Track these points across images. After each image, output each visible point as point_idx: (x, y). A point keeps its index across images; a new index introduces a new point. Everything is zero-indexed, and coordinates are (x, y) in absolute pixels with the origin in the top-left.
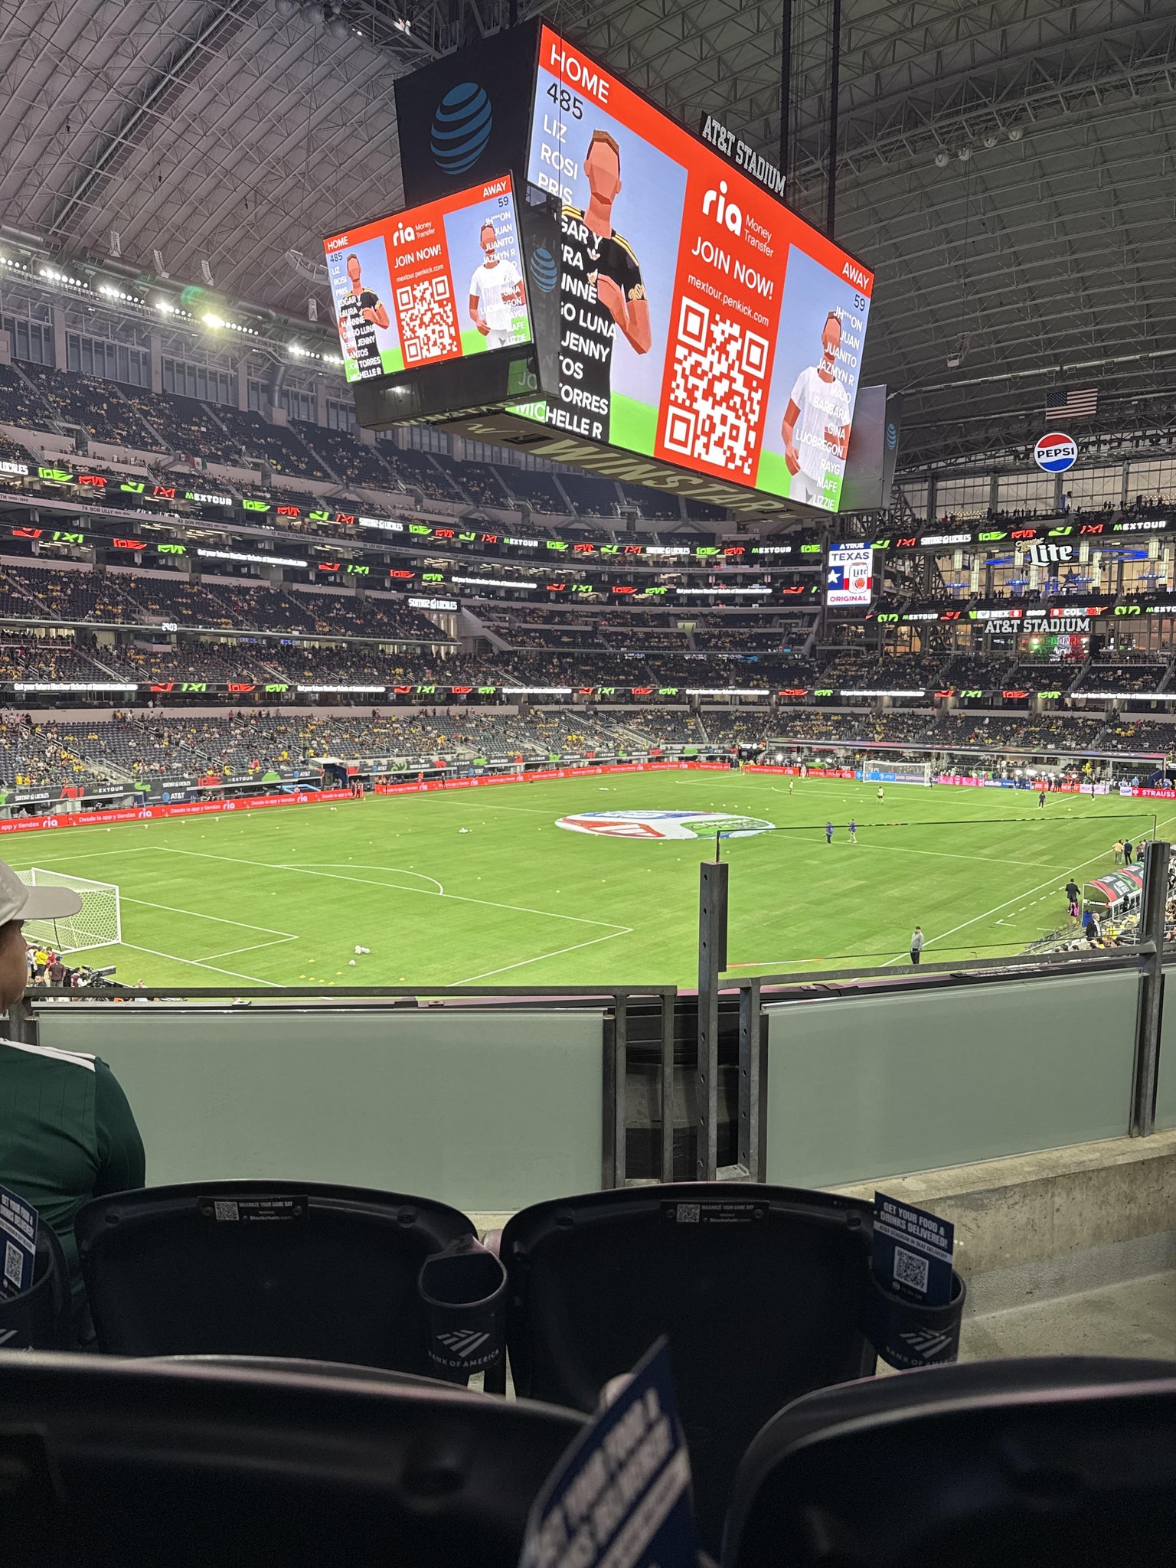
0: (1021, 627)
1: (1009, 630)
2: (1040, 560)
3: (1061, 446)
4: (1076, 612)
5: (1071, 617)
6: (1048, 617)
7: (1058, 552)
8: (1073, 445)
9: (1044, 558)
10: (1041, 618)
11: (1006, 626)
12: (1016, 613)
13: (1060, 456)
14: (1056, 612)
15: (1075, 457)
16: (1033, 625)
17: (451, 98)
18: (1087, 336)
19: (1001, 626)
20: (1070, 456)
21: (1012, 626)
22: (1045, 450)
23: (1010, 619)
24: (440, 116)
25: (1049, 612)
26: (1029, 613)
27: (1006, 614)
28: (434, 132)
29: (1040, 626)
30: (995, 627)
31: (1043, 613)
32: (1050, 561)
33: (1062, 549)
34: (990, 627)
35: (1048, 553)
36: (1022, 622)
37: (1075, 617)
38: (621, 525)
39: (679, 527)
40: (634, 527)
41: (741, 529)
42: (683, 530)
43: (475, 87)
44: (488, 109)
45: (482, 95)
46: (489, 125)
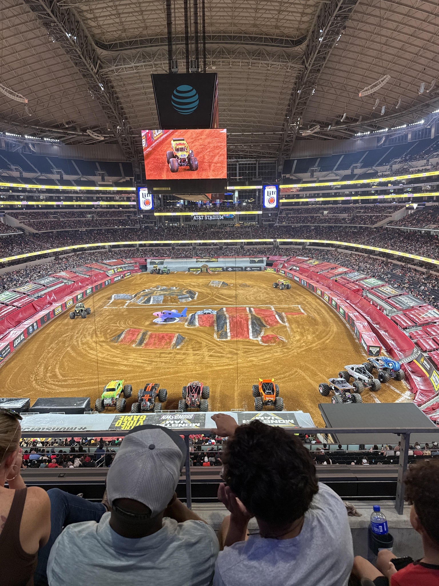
0: (204, 218)
5: (218, 215)
10: (210, 215)
16: (208, 217)
17: (181, 88)
19: (198, 217)
21: (201, 217)
24: (175, 92)
27: (200, 213)
28: (173, 97)
30: (196, 217)
37: (220, 215)
38: (58, 177)
39: (80, 178)
40: (63, 178)
41: (103, 180)
42: (82, 179)
43: (192, 88)
44: (197, 97)
45: (194, 92)
46: (197, 102)
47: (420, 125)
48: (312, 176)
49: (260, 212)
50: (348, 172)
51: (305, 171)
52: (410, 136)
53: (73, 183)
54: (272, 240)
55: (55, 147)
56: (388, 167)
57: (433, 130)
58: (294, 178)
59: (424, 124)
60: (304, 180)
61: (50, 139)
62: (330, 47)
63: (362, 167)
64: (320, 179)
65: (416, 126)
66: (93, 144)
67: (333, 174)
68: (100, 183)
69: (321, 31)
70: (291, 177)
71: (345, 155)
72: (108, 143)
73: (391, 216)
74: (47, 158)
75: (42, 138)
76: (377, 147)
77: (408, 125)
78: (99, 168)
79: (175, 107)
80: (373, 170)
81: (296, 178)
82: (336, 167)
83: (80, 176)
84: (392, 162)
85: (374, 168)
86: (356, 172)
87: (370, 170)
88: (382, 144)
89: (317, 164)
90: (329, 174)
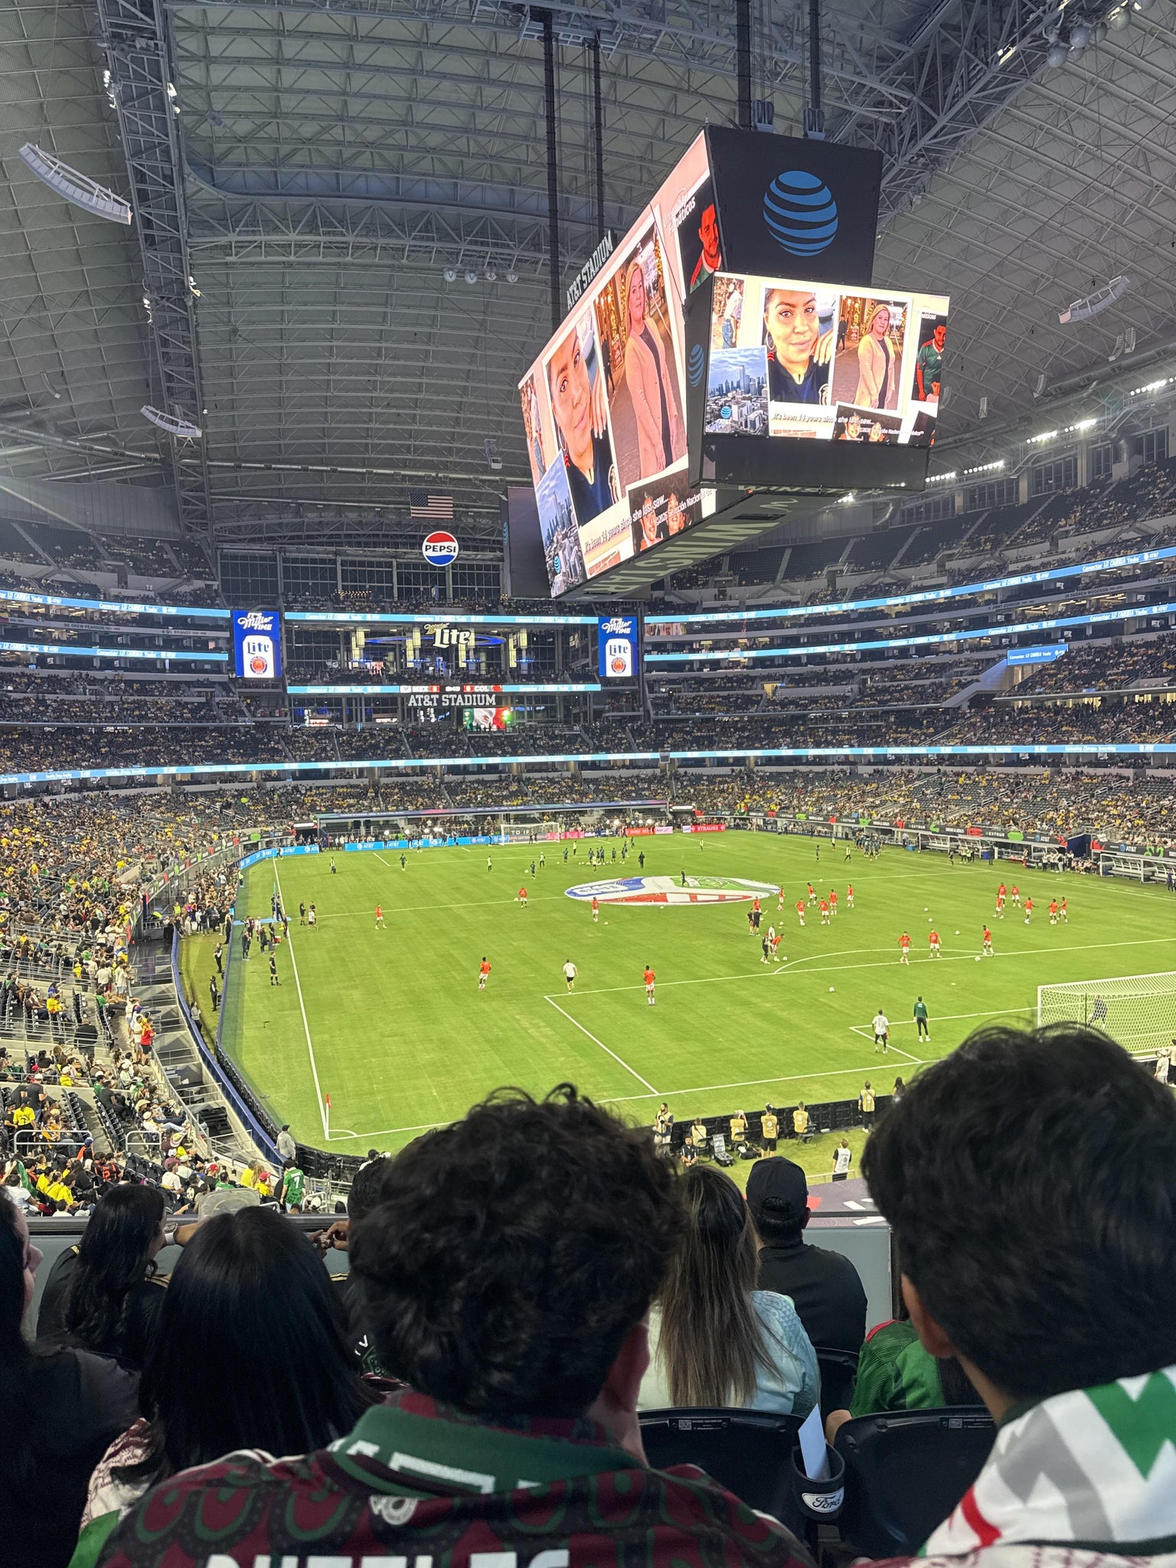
0: (439, 701)
1: (430, 703)
2: (442, 643)
3: (446, 544)
4: (484, 688)
5: (481, 693)
6: (462, 693)
7: (458, 636)
8: (455, 544)
9: (446, 641)
10: (456, 693)
11: (427, 700)
12: (435, 689)
13: (444, 553)
14: (468, 689)
15: (455, 554)
16: (450, 700)
17: (788, 178)
18: (450, 450)
19: (423, 700)
20: (452, 553)
21: (431, 700)
22: (432, 544)
23: (430, 694)
24: (773, 186)
25: (462, 689)
26: (448, 689)
27: (425, 689)
28: (767, 201)
29: (456, 700)
30: (417, 700)
31: (458, 689)
32: (450, 643)
33: (462, 634)
34: (412, 702)
35: (450, 636)
36: (441, 697)
37: (485, 693)
39: (52, 573)
41: (123, 582)
42: (58, 577)
43: (819, 183)
44: (834, 207)
45: (825, 195)
46: (833, 227)
47: (993, 472)
48: (722, 595)
49: (597, 687)
50: (820, 583)
51: (700, 584)
52: (959, 501)
53: (35, 584)
54: (657, 755)
56: (933, 568)
57: (1024, 486)
58: (677, 601)
59: (1003, 470)
60: (706, 604)
63: (855, 572)
64: (749, 602)
65: (984, 474)
66: (77, 480)
67: (779, 591)
68: (114, 591)
70: (668, 599)
71: (794, 548)
72: (124, 481)
73: (978, 681)
76: (875, 528)
77: (960, 474)
79: (772, 228)
80: (892, 577)
81: (680, 602)
82: (780, 576)
83: (52, 568)
84: (938, 557)
85: (892, 572)
86: (840, 583)
87: (884, 576)
88: (887, 521)
89: (725, 567)
90: (768, 591)
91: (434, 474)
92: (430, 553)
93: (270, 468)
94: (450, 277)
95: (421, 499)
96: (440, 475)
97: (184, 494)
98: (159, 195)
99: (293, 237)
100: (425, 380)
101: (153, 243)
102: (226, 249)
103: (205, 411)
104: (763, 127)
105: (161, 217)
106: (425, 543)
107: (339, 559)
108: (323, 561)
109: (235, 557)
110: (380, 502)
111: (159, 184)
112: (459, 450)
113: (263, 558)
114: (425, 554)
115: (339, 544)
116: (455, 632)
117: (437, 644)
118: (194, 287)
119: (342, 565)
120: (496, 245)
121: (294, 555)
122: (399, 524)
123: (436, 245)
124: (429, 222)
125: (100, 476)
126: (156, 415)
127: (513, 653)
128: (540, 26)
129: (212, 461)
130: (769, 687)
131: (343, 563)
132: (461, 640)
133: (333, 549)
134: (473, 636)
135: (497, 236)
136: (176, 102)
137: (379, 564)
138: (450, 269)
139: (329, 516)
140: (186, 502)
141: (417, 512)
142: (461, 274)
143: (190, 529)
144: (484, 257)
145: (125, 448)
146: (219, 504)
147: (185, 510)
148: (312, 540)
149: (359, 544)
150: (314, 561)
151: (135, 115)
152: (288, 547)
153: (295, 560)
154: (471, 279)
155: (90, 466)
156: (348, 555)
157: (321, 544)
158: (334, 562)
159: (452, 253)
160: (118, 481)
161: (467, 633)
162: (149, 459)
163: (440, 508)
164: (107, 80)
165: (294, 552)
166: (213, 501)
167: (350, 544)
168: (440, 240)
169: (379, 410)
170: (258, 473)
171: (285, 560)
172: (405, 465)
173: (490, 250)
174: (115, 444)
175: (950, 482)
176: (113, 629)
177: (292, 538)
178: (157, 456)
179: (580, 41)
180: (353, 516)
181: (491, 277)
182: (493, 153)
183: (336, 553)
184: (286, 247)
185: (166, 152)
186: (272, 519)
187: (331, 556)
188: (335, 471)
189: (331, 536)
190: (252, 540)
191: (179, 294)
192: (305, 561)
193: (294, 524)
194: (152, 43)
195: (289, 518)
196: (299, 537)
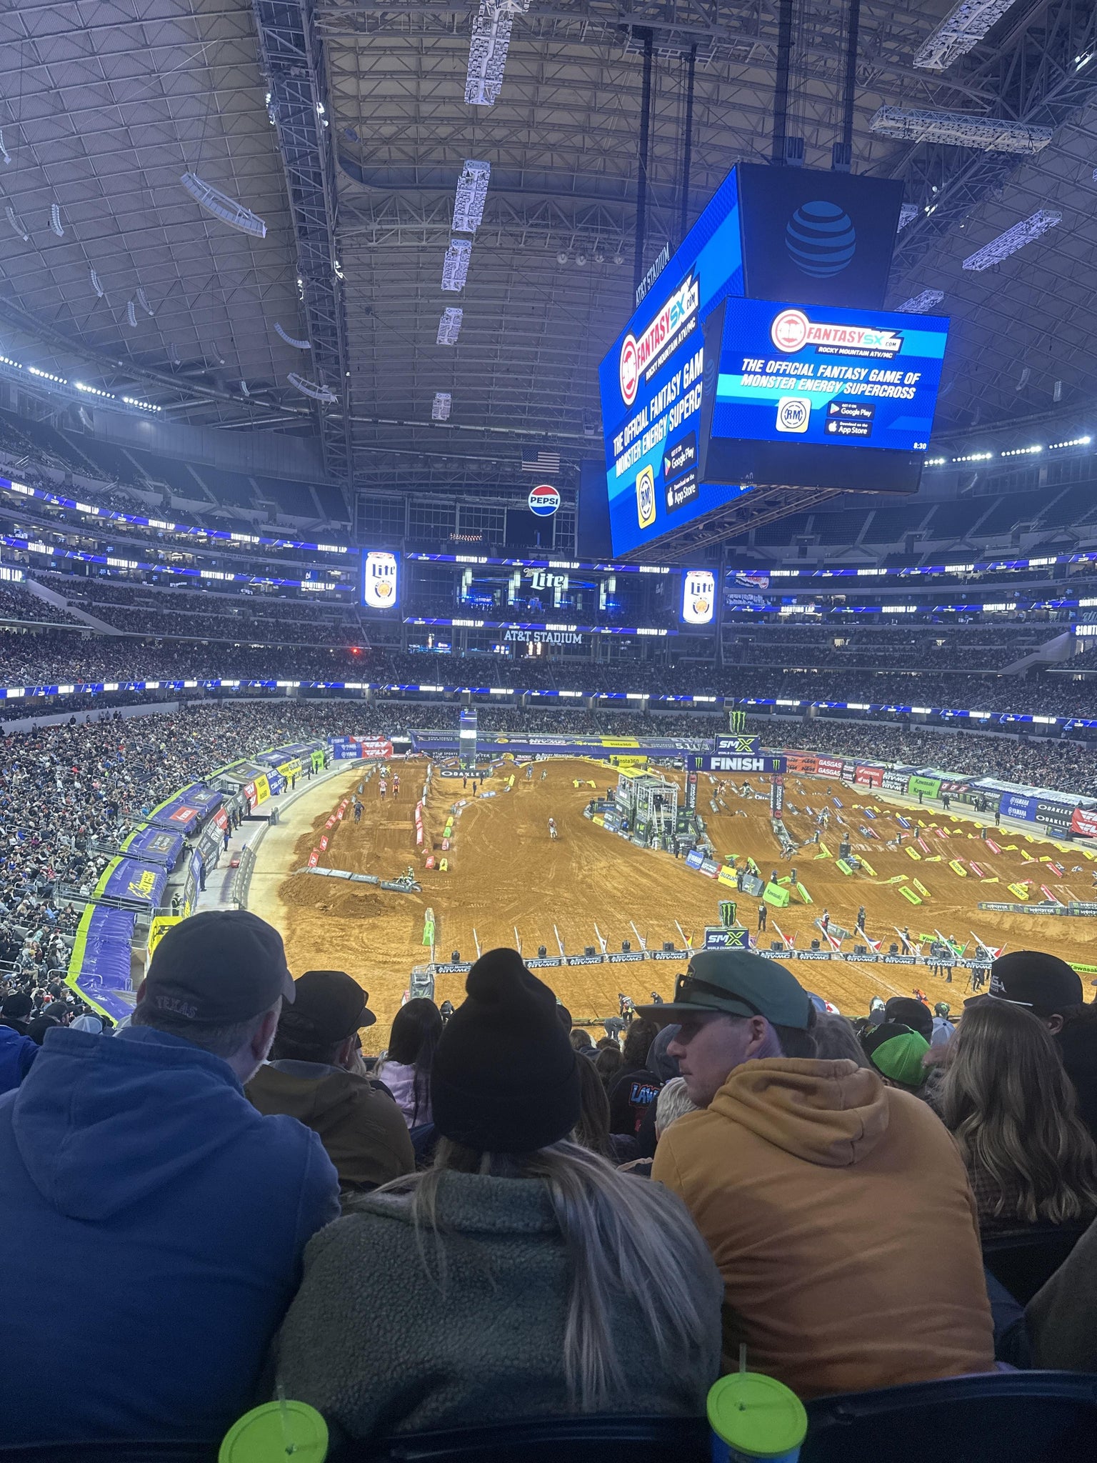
1: (523, 639)
2: (538, 585)
3: (550, 496)
4: (573, 628)
5: (569, 632)
7: (553, 580)
8: (557, 497)
9: (542, 583)
11: (520, 636)
12: (529, 626)
13: (547, 504)
15: (557, 506)
17: (810, 208)
18: (560, 412)
19: (517, 635)
20: (554, 505)
21: (525, 636)
22: (537, 497)
23: (524, 630)
24: (796, 216)
27: (521, 625)
28: (789, 228)
29: (546, 637)
30: (512, 635)
32: (546, 586)
33: (557, 578)
34: (508, 636)
35: (546, 579)
36: (534, 634)
37: (573, 632)
38: (156, 499)
39: (214, 509)
40: (168, 503)
41: (272, 520)
42: (218, 513)
43: (840, 211)
44: (852, 235)
45: (846, 222)
46: (850, 251)
47: (1078, 448)
48: (803, 553)
50: (899, 547)
51: (784, 541)
53: (198, 519)
55: (146, 426)
56: (1008, 537)
58: (757, 556)
59: (1089, 447)
60: (785, 561)
61: (140, 400)
62: (943, 230)
63: (933, 538)
64: (827, 561)
65: (1069, 449)
66: (242, 429)
67: (858, 552)
68: (264, 527)
69: (934, 189)
70: (750, 554)
71: (878, 511)
72: (280, 431)
73: (1038, 651)
74: (125, 451)
75: (118, 395)
76: (959, 496)
77: (1045, 448)
78: (258, 491)
79: (793, 253)
80: (967, 544)
81: (762, 557)
82: (861, 537)
83: (214, 505)
84: (1014, 528)
85: (968, 540)
86: (918, 547)
87: (960, 544)
88: (970, 490)
89: (809, 527)
90: (847, 551)
91: (544, 433)
92: (535, 504)
93: (401, 424)
94: (562, 260)
95: (531, 454)
96: (550, 434)
97: (328, 444)
98: (310, 194)
99: (425, 225)
100: (540, 350)
101: (305, 234)
102: (368, 236)
103: (348, 374)
104: (792, 162)
105: (311, 212)
106: (531, 495)
107: (458, 505)
108: (445, 507)
109: (369, 501)
110: (497, 456)
111: (310, 185)
112: (568, 411)
113: (394, 503)
114: (531, 504)
115: (461, 492)
116: (550, 576)
117: (534, 586)
118: (339, 270)
119: (461, 511)
120: (603, 231)
121: (420, 501)
122: (513, 476)
123: (550, 232)
124: (546, 210)
125: (261, 426)
126: (299, 381)
127: (603, 597)
128: (641, 43)
129: (354, 416)
130: (838, 642)
131: (462, 509)
132: (556, 584)
133: (454, 496)
134: (567, 580)
135: (605, 222)
136: (325, 117)
137: (493, 511)
138: (562, 253)
139: (453, 467)
140: (332, 452)
141: (527, 466)
142: (572, 257)
143: (333, 475)
144: (594, 242)
145: (281, 404)
146: (360, 454)
147: (329, 459)
148: (437, 488)
149: (477, 494)
150: (437, 507)
151: (291, 129)
152: (417, 494)
153: (421, 505)
154: (581, 262)
155: (252, 418)
156: (467, 502)
157: (444, 492)
158: (454, 508)
159: (565, 238)
160: (275, 431)
161: (562, 578)
162: (300, 413)
163: (548, 463)
164: (268, 100)
165: (420, 498)
166: (354, 451)
167: (469, 493)
168: (554, 227)
169: (498, 375)
170: (394, 428)
171: (413, 505)
172: (520, 423)
173: (599, 236)
174: (274, 400)
175: (1035, 455)
176: (261, 560)
177: (421, 485)
178: (307, 410)
179: (678, 55)
180: (474, 467)
181: (600, 259)
182: (607, 148)
183: (456, 501)
184: (419, 235)
185: (316, 159)
186: (404, 468)
187: (452, 503)
188: (457, 429)
189: (454, 485)
190: (386, 487)
191: (325, 276)
192: (429, 506)
193: (422, 473)
194: (304, 71)
195: (418, 468)
196: (427, 485)
